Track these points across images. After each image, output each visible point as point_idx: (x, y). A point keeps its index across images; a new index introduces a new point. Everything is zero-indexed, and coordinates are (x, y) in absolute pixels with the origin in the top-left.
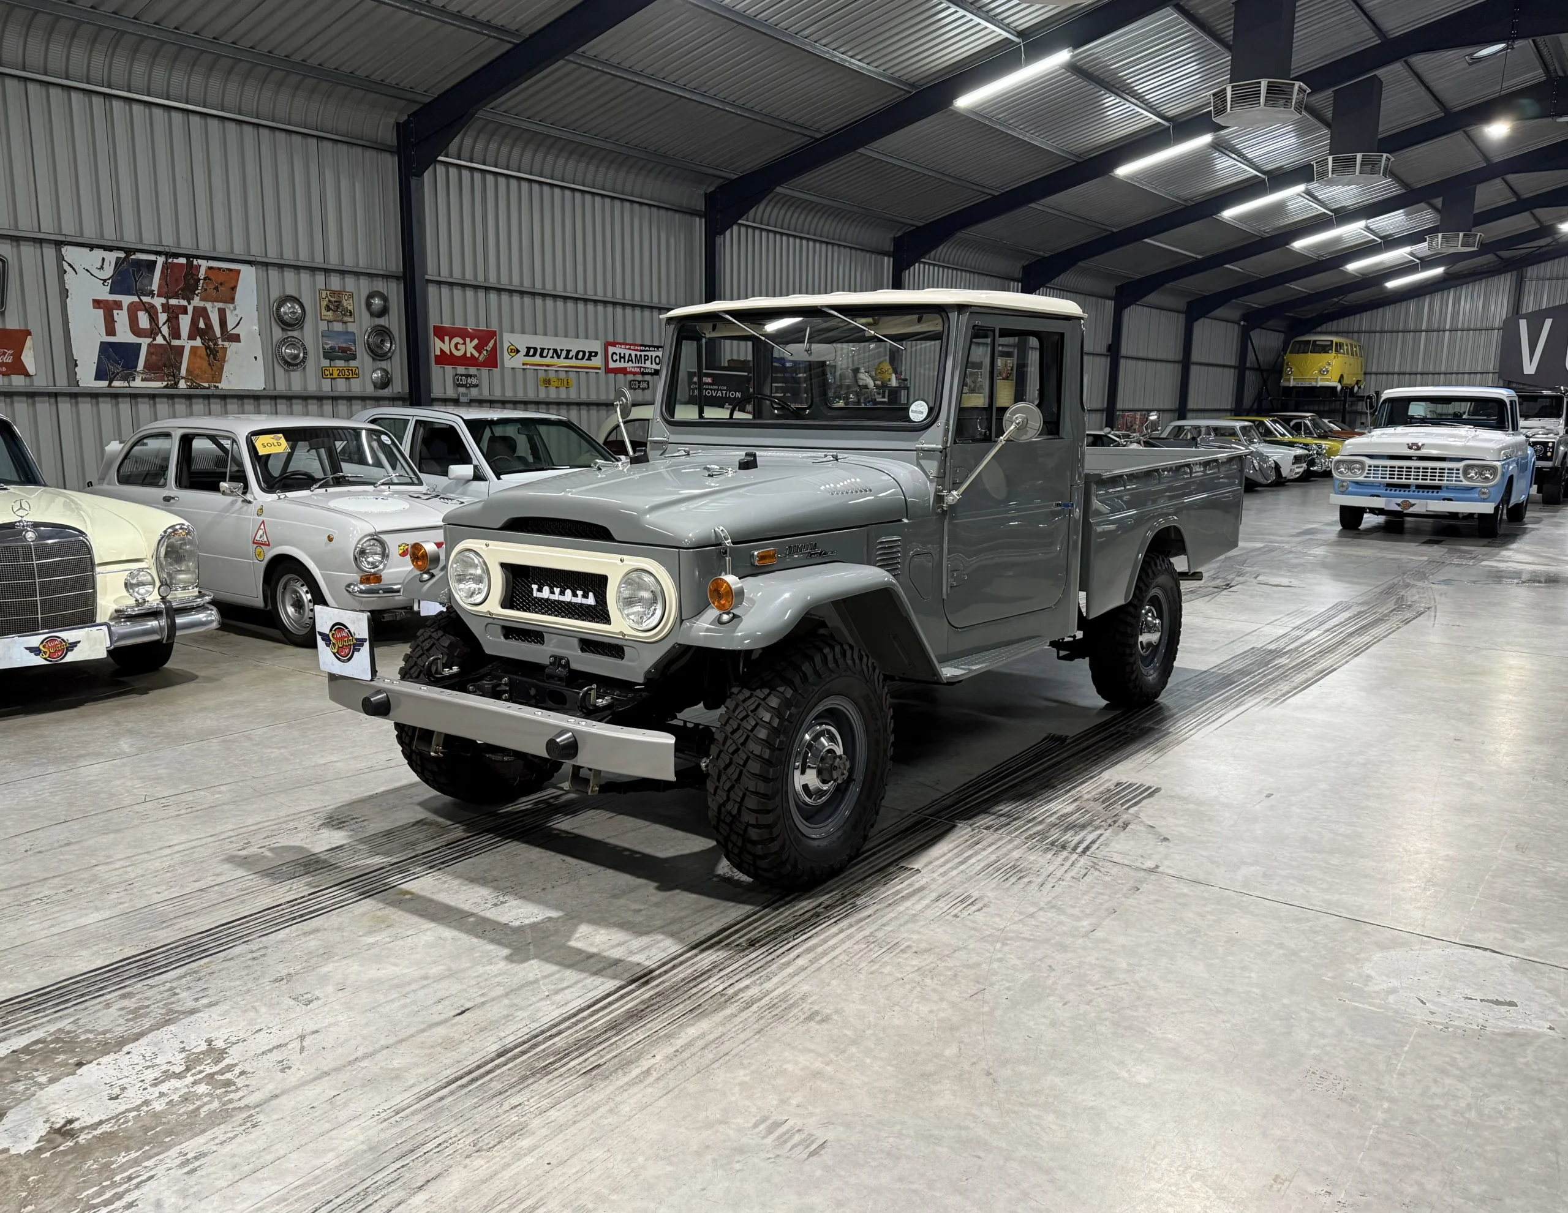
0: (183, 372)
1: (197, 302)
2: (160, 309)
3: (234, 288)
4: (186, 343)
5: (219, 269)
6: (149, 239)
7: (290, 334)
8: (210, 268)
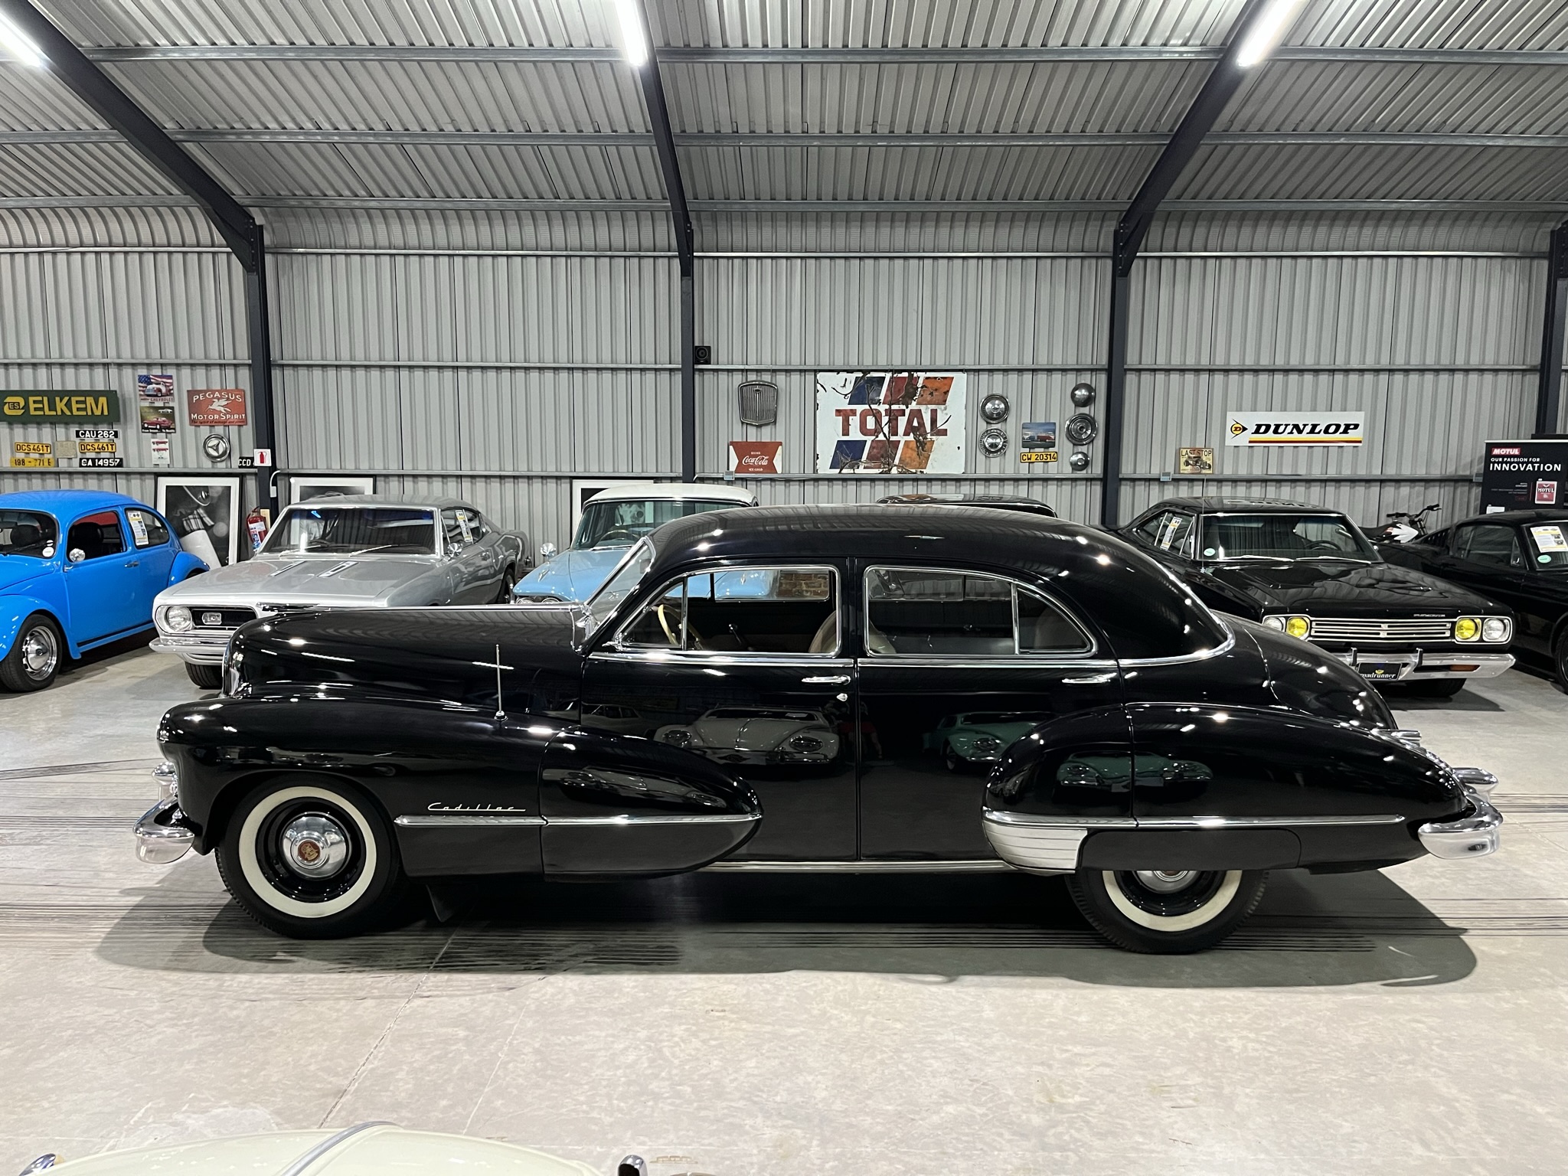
0: (897, 461)
1: (914, 405)
2: (883, 413)
3: (946, 393)
4: (901, 438)
5: (935, 378)
6: (882, 362)
7: (995, 426)
8: (927, 378)
